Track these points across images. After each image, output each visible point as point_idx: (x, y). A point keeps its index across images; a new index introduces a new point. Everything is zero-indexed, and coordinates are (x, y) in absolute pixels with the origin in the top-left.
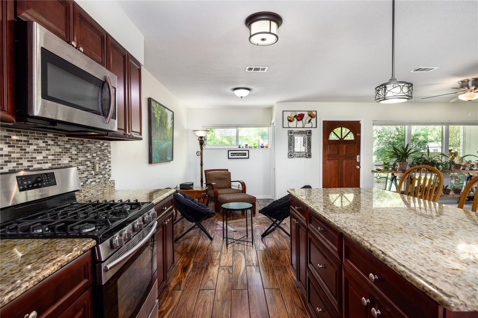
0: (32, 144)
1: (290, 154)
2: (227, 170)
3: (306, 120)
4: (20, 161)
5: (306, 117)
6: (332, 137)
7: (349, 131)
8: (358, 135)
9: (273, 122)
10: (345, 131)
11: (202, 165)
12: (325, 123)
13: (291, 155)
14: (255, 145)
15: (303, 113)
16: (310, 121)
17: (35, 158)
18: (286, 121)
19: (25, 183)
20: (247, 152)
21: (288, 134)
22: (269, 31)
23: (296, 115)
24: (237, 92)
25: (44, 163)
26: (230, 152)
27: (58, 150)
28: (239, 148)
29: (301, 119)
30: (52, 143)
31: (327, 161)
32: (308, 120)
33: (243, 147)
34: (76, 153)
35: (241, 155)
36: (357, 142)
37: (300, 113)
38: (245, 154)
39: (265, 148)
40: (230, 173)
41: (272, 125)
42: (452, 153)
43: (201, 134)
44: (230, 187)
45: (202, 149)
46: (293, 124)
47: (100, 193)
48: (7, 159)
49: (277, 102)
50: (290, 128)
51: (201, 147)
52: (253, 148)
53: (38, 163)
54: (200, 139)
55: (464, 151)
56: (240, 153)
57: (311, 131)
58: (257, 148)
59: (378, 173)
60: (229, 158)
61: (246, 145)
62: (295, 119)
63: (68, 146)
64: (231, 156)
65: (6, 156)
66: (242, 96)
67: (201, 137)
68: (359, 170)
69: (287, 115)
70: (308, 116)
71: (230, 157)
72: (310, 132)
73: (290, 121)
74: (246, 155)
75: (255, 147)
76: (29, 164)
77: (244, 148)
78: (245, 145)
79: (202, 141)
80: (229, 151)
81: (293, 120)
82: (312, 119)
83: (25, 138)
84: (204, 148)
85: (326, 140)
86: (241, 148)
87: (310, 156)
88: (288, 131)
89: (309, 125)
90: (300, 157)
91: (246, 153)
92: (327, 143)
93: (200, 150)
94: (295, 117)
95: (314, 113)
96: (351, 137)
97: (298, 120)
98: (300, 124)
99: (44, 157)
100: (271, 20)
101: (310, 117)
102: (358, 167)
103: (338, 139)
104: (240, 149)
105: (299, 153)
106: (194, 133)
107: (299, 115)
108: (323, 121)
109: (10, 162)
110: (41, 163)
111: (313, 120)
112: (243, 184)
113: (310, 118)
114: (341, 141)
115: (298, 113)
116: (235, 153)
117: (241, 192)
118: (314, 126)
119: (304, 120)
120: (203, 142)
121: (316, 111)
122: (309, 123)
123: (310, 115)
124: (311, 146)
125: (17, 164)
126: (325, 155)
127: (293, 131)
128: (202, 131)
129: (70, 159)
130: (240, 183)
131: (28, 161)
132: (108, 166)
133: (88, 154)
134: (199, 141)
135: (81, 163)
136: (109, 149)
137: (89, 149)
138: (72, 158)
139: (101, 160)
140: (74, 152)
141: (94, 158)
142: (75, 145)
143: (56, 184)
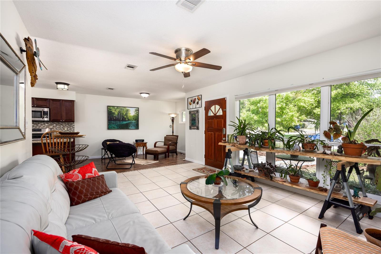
1: (190, 127)
5: (197, 101)
6: (210, 114)
8: (224, 110)
11: (173, 132)
27: (48, 125)
29: (194, 102)
31: (207, 133)
36: (224, 117)
45: (173, 124)
46: (192, 106)
50: (190, 109)
63: (52, 124)
66: (145, 97)
69: (189, 100)
72: (198, 111)
73: (190, 104)
87: (198, 128)
90: (194, 129)
92: (207, 118)
93: (172, 125)
95: (200, 97)
96: (221, 113)
103: (213, 115)
106: (169, 116)
107: (194, 99)
108: (205, 102)
111: (200, 102)
114: (215, 117)
118: (200, 106)
120: (174, 120)
122: (198, 104)
123: (198, 99)
124: (199, 121)
126: (206, 128)
127: (191, 111)
128: (173, 114)
132: (72, 129)
133: (62, 126)
134: (171, 120)
135: (58, 128)
136: (73, 124)
137: (62, 125)
138: (54, 127)
139: (69, 127)
140: (55, 125)
141: (64, 127)
142: (55, 124)
143: (41, 131)
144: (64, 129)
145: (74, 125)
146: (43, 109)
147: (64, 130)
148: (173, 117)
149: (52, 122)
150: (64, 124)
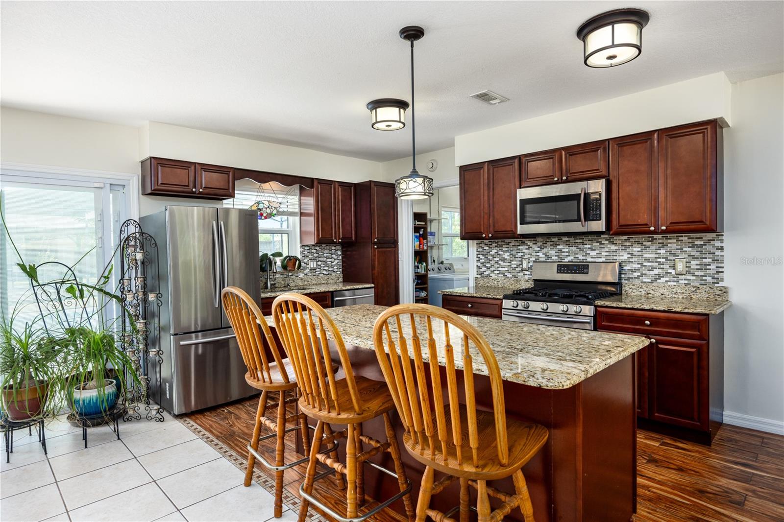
0: (586, 244)
4: (577, 256)
17: (589, 254)
19: (563, 269)
25: (597, 257)
27: (613, 247)
30: (607, 242)
34: (639, 249)
47: (681, 297)
48: (567, 254)
53: (591, 258)
63: (627, 244)
65: (566, 252)
76: (584, 258)
83: (581, 241)
99: (597, 254)
109: (569, 256)
110: (595, 258)
125: (574, 258)
129: (629, 256)
131: (583, 256)
132: (713, 266)
133: (662, 251)
135: (648, 260)
136: (717, 244)
137: (663, 245)
138: (632, 254)
139: (694, 258)
140: (636, 249)
141: (674, 255)
142: (638, 243)
143: (588, 273)
144: (674, 267)
145: (722, 249)
146: (583, 184)
147: (673, 272)
149: (626, 237)
150: (673, 245)
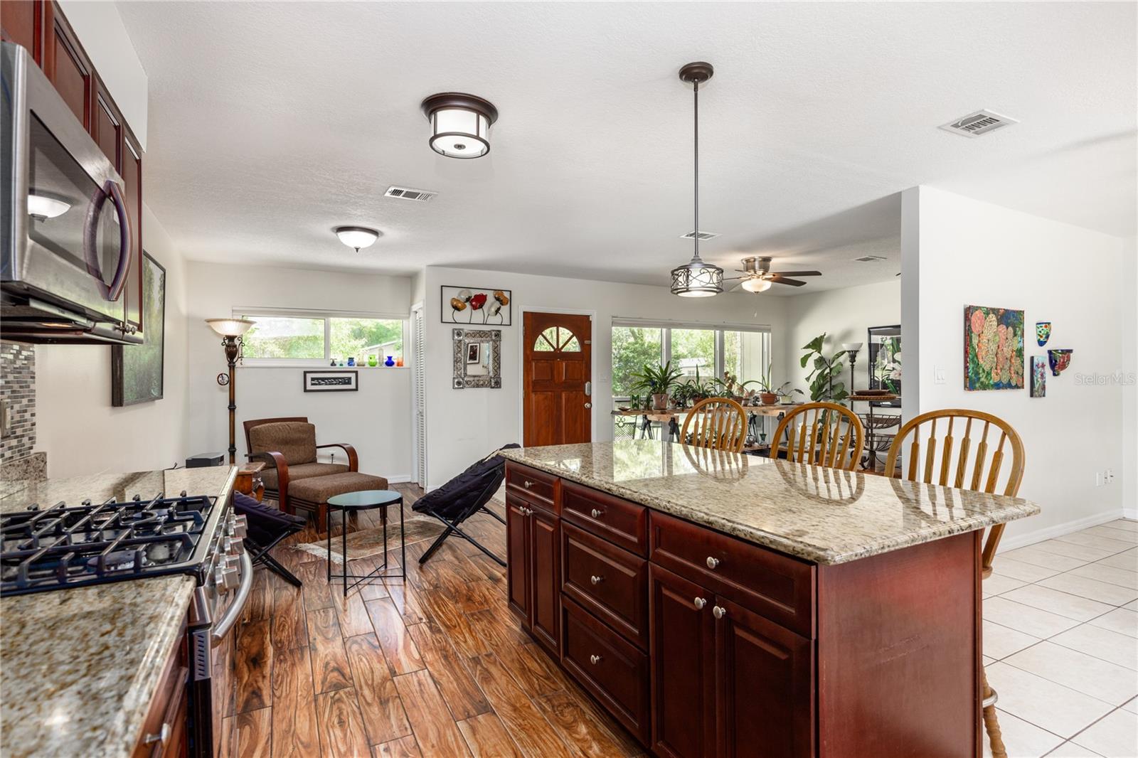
1: (456, 380)
2: (305, 420)
3: (489, 310)
5: (491, 303)
6: (541, 346)
7: (571, 334)
8: (586, 342)
9: (415, 308)
10: (565, 333)
11: (232, 408)
12: (527, 315)
13: (459, 383)
14: (372, 361)
15: (484, 293)
16: (497, 311)
18: (448, 310)
20: (353, 376)
21: (453, 337)
22: (475, 134)
23: (470, 297)
24: (344, 237)
26: (309, 376)
28: (332, 365)
29: (481, 307)
31: (533, 396)
32: (493, 310)
33: (341, 365)
35: (339, 384)
36: (583, 358)
37: (479, 292)
38: (348, 381)
39: (395, 366)
40: (313, 427)
41: (412, 314)
42: (729, 378)
43: (230, 328)
44: (313, 461)
45: (232, 367)
46: (464, 315)
49: (429, 266)
50: (456, 323)
51: (230, 363)
52: (367, 366)
54: (227, 341)
55: (742, 375)
56: (335, 379)
57: (499, 331)
58: (377, 366)
59: (621, 416)
60: (306, 390)
61: (351, 360)
62: (468, 304)
64: (312, 384)
66: (358, 246)
67: (231, 338)
68: (589, 411)
69: (450, 295)
70: (494, 300)
71: (309, 387)
72: (498, 334)
73: (456, 308)
74: (349, 383)
75: (373, 365)
77: (346, 366)
78: (347, 360)
79: (232, 349)
80: (305, 373)
81: (464, 307)
82: (502, 307)
84: (238, 364)
85: (528, 352)
86: (338, 366)
87: (498, 384)
88: (454, 330)
89: (497, 319)
90: (478, 386)
91: (350, 378)
92: (531, 357)
93: (227, 371)
94: (468, 300)
95: (507, 295)
96: (574, 346)
97: (475, 308)
98: (478, 316)
100: (479, 113)
101: (498, 302)
102: (587, 405)
103: (552, 350)
104: (333, 369)
105: (476, 379)
106: (210, 327)
107: (476, 296)
108: (524, 312)
111: (505, 309)
112: (352, 453)
113: (497, 304)
114: (557, 355)
115: (474, 293)
116: (323, 379)
117: (346, 469)
118: (506, 321)
119: (485, 307)
120: (237, 351)
121: (510, 291)
122: (496, 314)
123: (498, 299)
124: (499, 364)
126: (528, 382)
127: (462, 329)
128: (231, 322)
130: (344, 448)
134: (225, 347)
148: (231, 333)
